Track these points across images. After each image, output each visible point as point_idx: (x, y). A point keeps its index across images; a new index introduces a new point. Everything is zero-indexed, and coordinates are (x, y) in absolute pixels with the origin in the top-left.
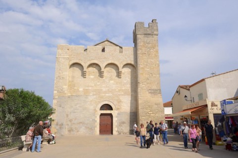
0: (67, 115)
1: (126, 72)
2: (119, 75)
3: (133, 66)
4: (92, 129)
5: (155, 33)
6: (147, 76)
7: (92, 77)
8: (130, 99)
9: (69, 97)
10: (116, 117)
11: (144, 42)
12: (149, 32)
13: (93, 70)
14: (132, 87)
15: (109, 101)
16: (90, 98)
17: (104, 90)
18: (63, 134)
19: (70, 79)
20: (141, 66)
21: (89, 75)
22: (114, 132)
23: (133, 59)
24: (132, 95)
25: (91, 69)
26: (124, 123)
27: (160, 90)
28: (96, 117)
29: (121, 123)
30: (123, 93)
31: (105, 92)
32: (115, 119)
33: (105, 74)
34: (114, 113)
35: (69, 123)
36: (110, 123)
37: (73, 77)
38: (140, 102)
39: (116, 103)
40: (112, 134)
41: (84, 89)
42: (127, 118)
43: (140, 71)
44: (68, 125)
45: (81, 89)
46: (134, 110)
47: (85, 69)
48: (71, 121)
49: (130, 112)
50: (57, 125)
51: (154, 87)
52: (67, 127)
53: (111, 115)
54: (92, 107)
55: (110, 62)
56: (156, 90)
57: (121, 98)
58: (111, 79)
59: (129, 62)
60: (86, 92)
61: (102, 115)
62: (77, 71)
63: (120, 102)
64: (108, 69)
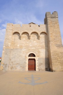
0: (10, 60)
1: (42, 36)
2: (38, 38)
3: (46, 34)
4: (24, 67)
5: (57, 16)
6: (54, 37)
7: (24, 39)
8: (45, 50)
9: (12, 50)
10: (38, 60)
11: (51, 21)
12: (53, 16)
13: (25, 36)
14: (45, 44)
15: (33, 52)
16: (23, 50)
17: (31, 46)
18: (7, 70)
19: (13, 40)
20: (51, 33)
21: (23, 38)
22: (36, 69)
23: (45, 30)
24: (46, 49)
25: (24, 35)
26: (42, 64)
27: (62, 45)
28: (26, 60)
29: (40, 64)
30: (41, 47)
31: (31, 47)
32: (37, 62)
33: (31, 38)
34: (36, 58)
35: (11, 64)
36: (34, 64)
37: (15, 39)
38: (51, 51)
39: (37, 52)
40: (35, 70)
41: (20, 46)
42: (43, 61)
43: (50, 35)
44: (11, 65)
45: (18, 46)
46: (47, 57)
47: (21, 35)
48: (12, 62)
49: (45, 58)
50: (4, 65)
51: (59, 43)
52: (10, 66)
53: (34, 60)
54: (24, 55)
55: (34, 31)
56: (60, 45)
57: (40, 50)
58: (34, 40)
59: (44, 31)
60: (21, 47)
61: (29, 59)
62: (17, 36)
63: (39, 52)
64: (33, 35)
